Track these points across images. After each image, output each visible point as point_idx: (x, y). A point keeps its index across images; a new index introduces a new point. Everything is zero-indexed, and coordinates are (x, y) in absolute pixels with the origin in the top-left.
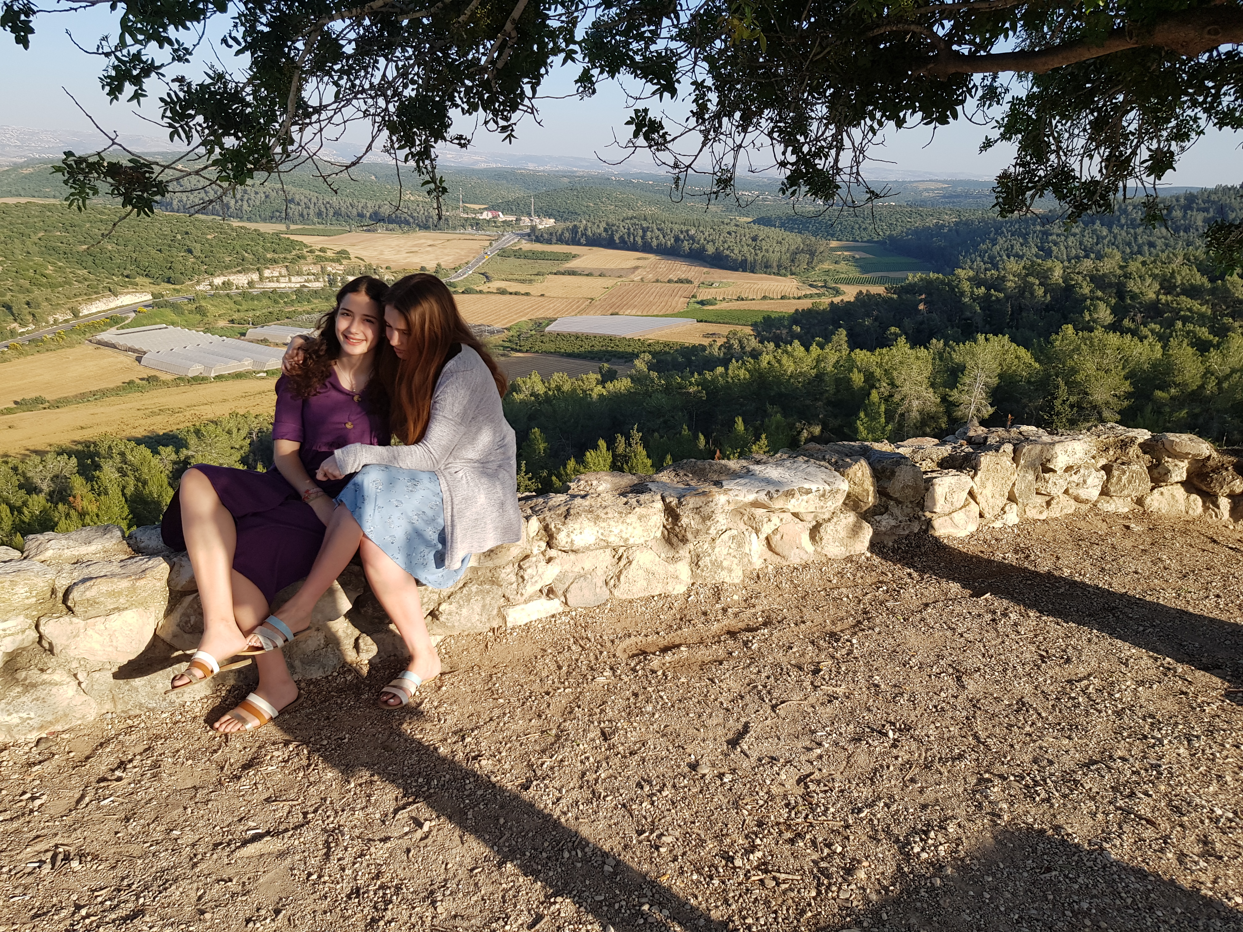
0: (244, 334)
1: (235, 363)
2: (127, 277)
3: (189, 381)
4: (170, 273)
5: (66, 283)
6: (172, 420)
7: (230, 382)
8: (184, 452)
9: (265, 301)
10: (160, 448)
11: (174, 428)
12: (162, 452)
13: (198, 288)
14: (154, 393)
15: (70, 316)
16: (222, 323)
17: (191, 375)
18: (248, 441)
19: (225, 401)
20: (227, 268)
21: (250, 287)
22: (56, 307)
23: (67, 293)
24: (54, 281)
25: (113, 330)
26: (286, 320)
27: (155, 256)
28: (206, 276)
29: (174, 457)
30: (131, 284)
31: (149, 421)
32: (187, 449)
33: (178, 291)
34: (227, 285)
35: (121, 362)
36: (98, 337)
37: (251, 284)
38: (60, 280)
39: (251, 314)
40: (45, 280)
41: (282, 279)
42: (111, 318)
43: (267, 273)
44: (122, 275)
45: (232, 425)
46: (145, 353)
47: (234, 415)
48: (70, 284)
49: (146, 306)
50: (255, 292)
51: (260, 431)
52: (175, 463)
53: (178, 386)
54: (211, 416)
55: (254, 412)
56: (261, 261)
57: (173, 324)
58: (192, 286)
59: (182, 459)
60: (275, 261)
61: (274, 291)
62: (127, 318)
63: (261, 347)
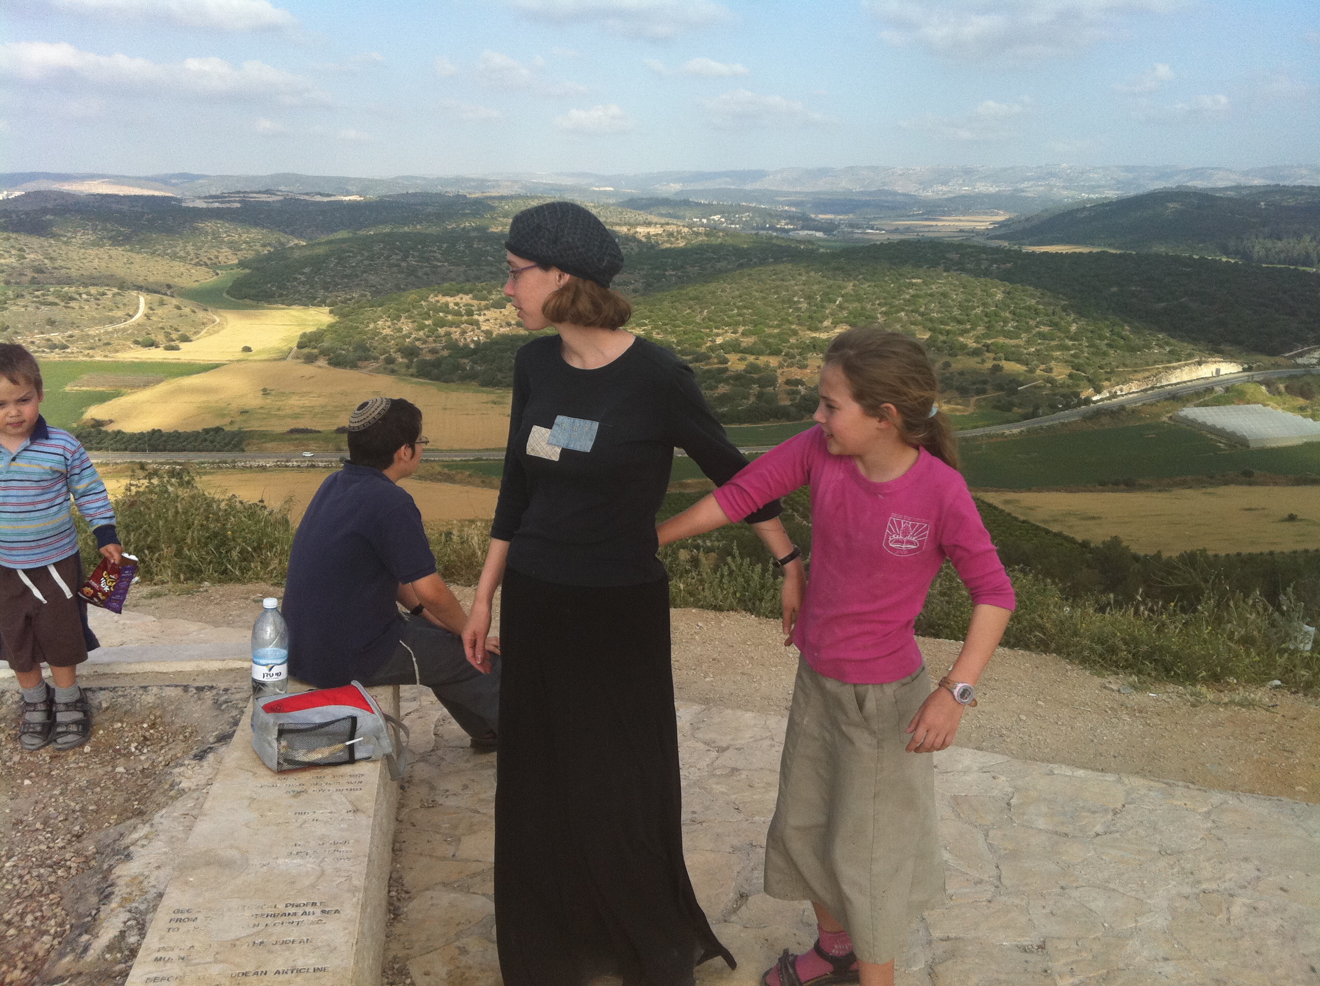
5: (1144, 346)
22: (1133, 373)
23: (1146, 358)
24: (1132, 344)
36: (1179, 413)
38: (1139, 342)
40: (1122, 342)
48: (1149, 348)
49: (1237, 380)
62: (1213, 391)
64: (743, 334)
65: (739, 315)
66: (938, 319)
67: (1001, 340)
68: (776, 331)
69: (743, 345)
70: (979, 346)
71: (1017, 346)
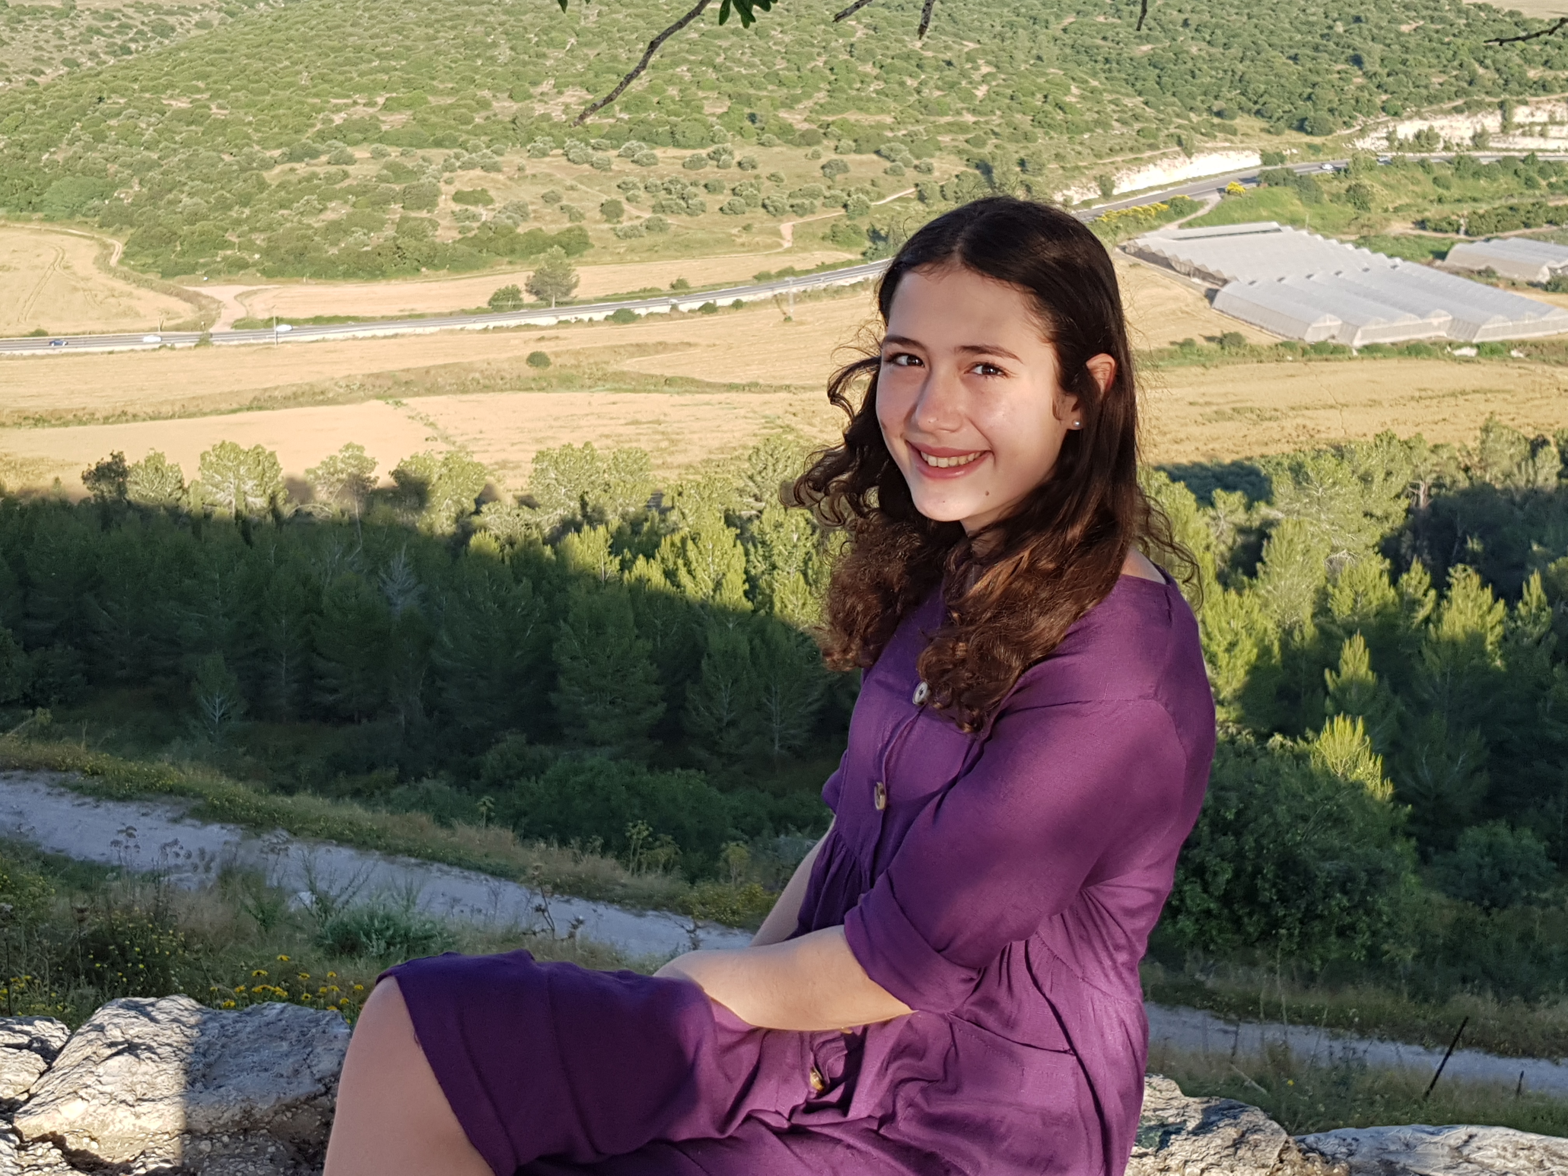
0: (1441, 255)
1: (1409, 320)
2: (1219, 114)
3: (1304, 352)
4: (1305, 109)
5: (1097, 123)
6: (1255, 433)
7: (1393, 363)
8: (1263, 510)
9: (1505, 181)
10: (1218, 494)
11: (1256, 452)
12: (1220, 504)
13: (1360, 144)
14: (1229, 370)
15: (1094, 194)
16: (1400, 227)
17: (1311, 337)
18: (1404, 503)
19: (1374, 403)
20: (1431, 99)
21: (1477, 147)
22: (1072, 173)
23: (1097, 145)
24: (1077, 118)
25: (1172, 228)
26: (1546, 228)
27: (1283, 71)
28: (1383, 117)
29: (1241, 517)
30: (1224, 129)
31: (1210, 430)
32: (1269, 503)
33: (1315, 149)
34: (1424, 139)
35: (1176, 299)
36: (1140, 242)
37: (1479, 139)
38: (1089, 116)
39: (1466, 209)
40: (1059, 116)
41: (1553, 131)
42: (1172, 203)
43: (1521, 115)
44: (1209, 110)
45: (1375, 463)
46: (1225, 282)
47: (1386, 439)
48: (1105, 125)
49: (1246, 181)
50: (1485, 158)
51: (1438, 484)
52: (1241, 530)
53: (1280, 359)
54: (1336, 435)
55: (1430, 437)
56: (1514, 86)
57: (1295, 222)
58: (1349, 139)
59: (1256, 524)
60: (1544, 87)
61: (1530, 158)
62: (1202, 204)
63: (1477, 288)
64: (385, 107)
65: (385, 71)
66: (745, 77)
67: (852, 116)
68: (450, 101)
69: (384, 128)
70: (814, 127)
71: (881, 126)
